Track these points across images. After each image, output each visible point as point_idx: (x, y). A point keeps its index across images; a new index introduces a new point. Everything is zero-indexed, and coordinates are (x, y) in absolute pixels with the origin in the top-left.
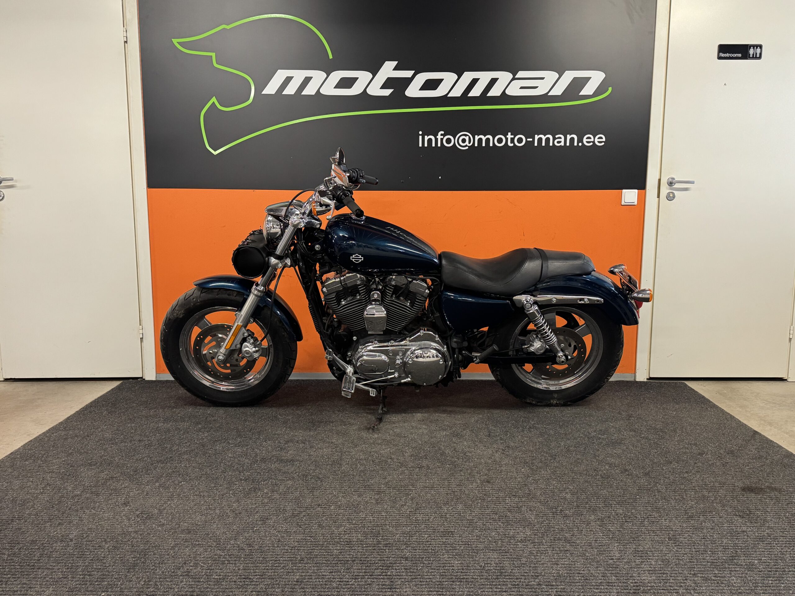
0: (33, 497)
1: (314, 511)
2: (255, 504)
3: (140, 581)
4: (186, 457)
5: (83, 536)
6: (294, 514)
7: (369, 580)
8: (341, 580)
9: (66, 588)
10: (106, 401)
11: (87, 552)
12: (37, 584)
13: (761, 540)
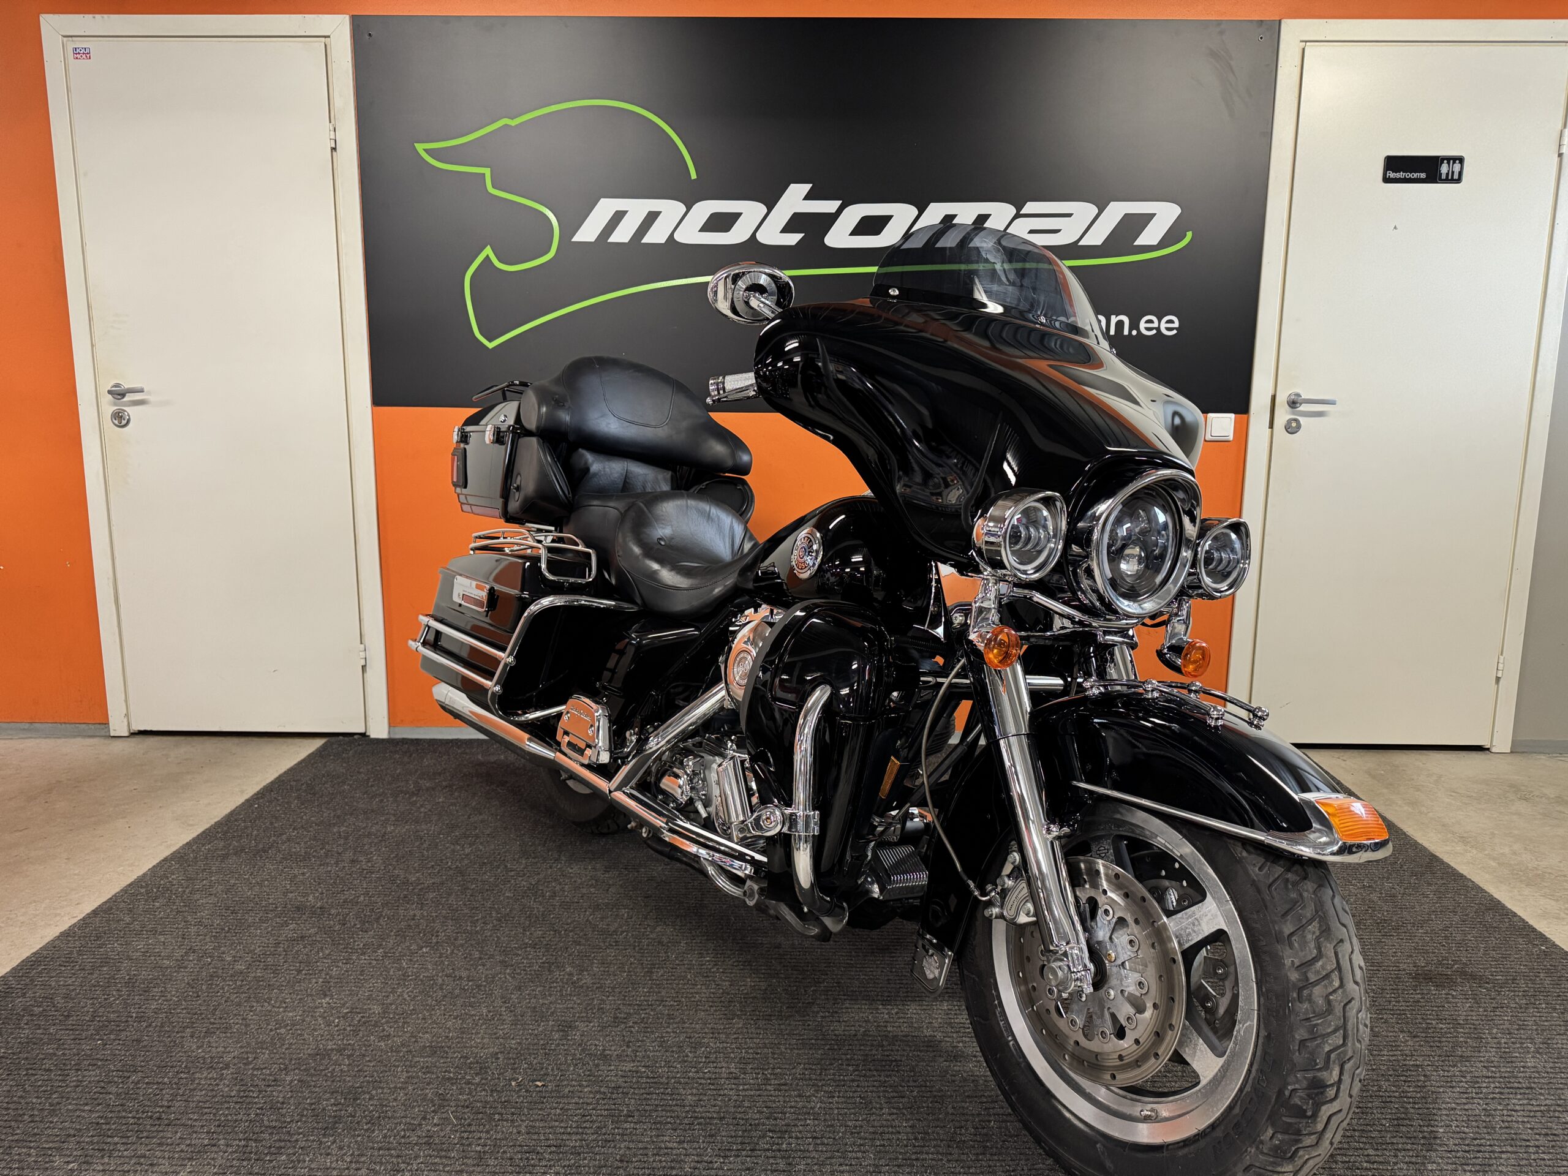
0: (163, 975)
1: (652, 1013)
2: (550, 995)
3: (345, 1155)
4: (431, 895)
5: (248, 1058)
6: (617, 1018)
7: (748, 1159)
8: (699, 1159)
9: (215, 1166)
10: (298, 780)
11: (253, 1092)
12: (164, 1158)
13: (1449, 1085)
